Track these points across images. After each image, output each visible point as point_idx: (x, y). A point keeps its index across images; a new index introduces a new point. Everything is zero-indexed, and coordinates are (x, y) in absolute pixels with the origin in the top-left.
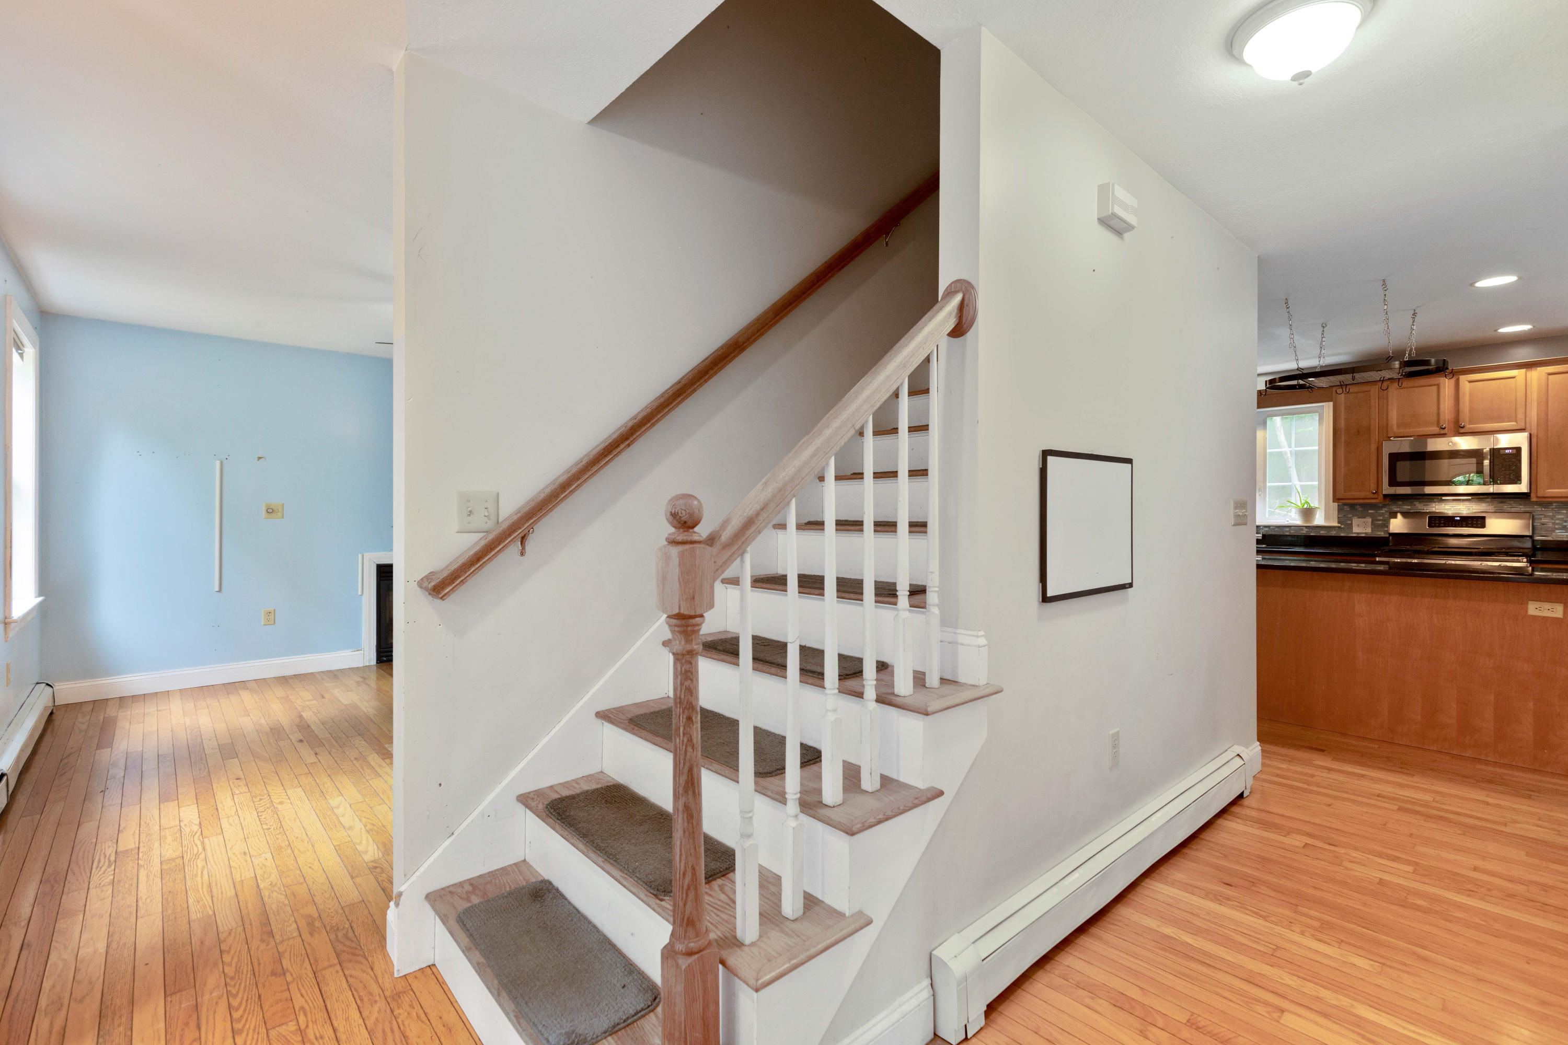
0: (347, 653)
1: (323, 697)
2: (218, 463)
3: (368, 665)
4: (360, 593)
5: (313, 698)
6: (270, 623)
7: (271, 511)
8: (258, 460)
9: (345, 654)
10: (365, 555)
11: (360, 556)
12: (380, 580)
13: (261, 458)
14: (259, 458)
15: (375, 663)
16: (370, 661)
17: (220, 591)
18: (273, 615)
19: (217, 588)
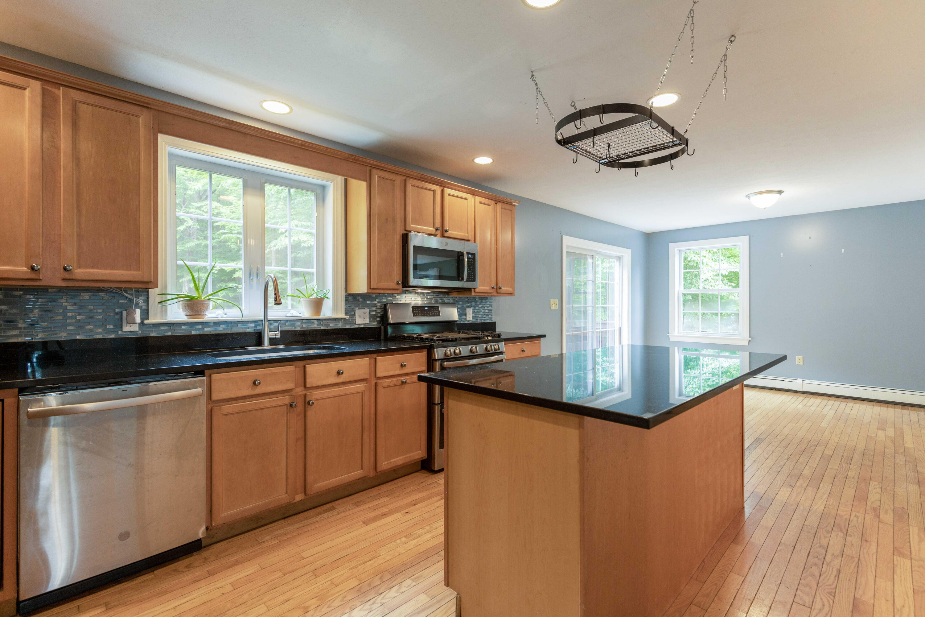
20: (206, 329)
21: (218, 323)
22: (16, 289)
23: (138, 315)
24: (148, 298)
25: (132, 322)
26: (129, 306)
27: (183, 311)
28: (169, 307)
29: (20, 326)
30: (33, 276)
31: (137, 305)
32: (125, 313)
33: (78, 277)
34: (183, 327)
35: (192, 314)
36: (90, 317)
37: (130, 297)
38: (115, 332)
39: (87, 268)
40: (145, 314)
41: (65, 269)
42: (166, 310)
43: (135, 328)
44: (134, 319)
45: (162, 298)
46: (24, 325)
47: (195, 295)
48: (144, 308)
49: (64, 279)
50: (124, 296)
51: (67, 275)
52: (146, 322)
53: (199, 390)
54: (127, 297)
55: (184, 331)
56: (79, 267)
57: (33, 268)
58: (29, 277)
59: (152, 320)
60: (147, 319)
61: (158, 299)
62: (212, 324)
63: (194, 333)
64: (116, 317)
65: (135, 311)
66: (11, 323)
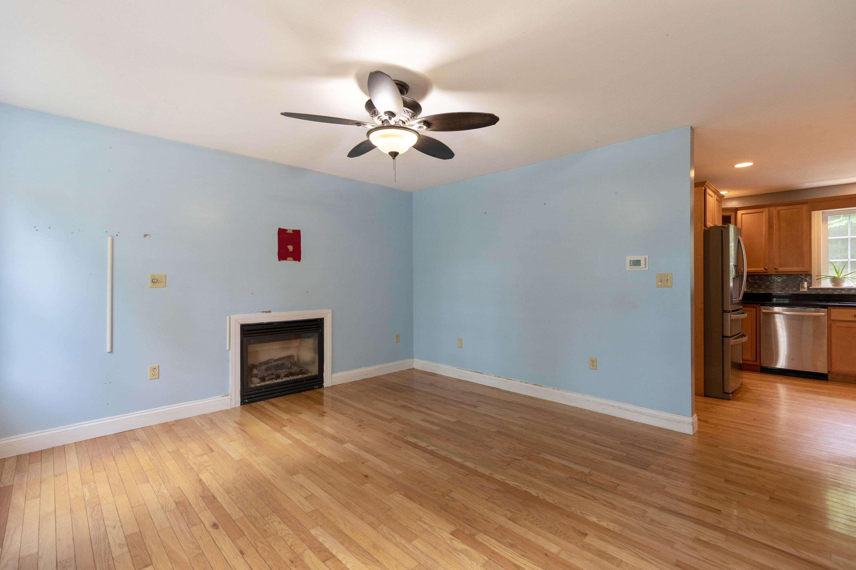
0: (218, 398)
1: (212, 450)
2: (109, 239)
3: (234, 407)
4: (228, 349)
5: (203, 452)
6: (154, 377)
7: (156, 281)
8: (144, 237)
9: (216, 400)
10: (232, 316)
11: (228, 318)
12: (243, 337)
13: (147, 235)
14: (145, 235)
15: (240, 405)
16: (235, 403)
17: (112, 351)
18: (157, 371)
19: (108, 350)
20: (842, 292)
21: (850, 289)
22: (762, 275)
23: (806, 285)
24: (811, 278)
25: (803, 288)
26: (802, 281)
27: (830, 282)
28: (822, 281)
29: (763, 288)
30: (765, 271)
31: (806, 281)
32: (800, 284)
33: (779, 271)
34: (829, 290)
35: (834, 284)
36: (787, 285)
37: (803, 277)
38: (797, 291)
39: (783, 267)
40: (810, 284)
41: (775, 268)
42: (820, 283)
43: (806, 290)
44: (804, 286)
45: (819, 277)
46: (764, 288)
47: (836, 275)
48: (809, 281)
49: (775, 272)
50: (800, 277)
51: (776, 271)
52: (810, 287)
53: (823, 314)
54: (801, 277)
55: (830, 292)
56: (780, 267)
57: (765, 269)
58: (764, 272)
59: (813, 287)
60: (811, 286)
61: (816, 278)
62: (847, 289)
63: (835, 293)
64: (797, 285)
65: (804, 283)
66: (760, 287)
